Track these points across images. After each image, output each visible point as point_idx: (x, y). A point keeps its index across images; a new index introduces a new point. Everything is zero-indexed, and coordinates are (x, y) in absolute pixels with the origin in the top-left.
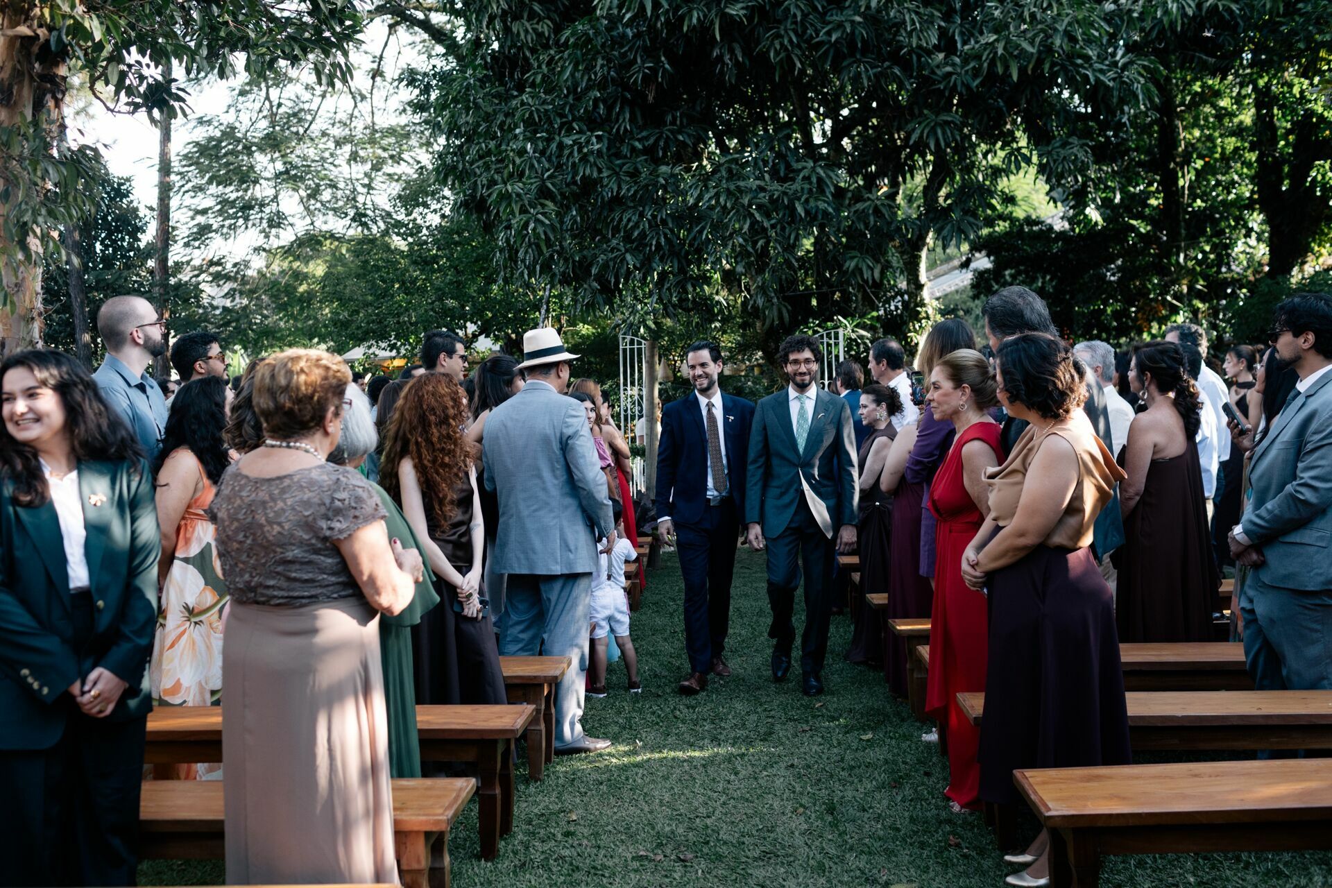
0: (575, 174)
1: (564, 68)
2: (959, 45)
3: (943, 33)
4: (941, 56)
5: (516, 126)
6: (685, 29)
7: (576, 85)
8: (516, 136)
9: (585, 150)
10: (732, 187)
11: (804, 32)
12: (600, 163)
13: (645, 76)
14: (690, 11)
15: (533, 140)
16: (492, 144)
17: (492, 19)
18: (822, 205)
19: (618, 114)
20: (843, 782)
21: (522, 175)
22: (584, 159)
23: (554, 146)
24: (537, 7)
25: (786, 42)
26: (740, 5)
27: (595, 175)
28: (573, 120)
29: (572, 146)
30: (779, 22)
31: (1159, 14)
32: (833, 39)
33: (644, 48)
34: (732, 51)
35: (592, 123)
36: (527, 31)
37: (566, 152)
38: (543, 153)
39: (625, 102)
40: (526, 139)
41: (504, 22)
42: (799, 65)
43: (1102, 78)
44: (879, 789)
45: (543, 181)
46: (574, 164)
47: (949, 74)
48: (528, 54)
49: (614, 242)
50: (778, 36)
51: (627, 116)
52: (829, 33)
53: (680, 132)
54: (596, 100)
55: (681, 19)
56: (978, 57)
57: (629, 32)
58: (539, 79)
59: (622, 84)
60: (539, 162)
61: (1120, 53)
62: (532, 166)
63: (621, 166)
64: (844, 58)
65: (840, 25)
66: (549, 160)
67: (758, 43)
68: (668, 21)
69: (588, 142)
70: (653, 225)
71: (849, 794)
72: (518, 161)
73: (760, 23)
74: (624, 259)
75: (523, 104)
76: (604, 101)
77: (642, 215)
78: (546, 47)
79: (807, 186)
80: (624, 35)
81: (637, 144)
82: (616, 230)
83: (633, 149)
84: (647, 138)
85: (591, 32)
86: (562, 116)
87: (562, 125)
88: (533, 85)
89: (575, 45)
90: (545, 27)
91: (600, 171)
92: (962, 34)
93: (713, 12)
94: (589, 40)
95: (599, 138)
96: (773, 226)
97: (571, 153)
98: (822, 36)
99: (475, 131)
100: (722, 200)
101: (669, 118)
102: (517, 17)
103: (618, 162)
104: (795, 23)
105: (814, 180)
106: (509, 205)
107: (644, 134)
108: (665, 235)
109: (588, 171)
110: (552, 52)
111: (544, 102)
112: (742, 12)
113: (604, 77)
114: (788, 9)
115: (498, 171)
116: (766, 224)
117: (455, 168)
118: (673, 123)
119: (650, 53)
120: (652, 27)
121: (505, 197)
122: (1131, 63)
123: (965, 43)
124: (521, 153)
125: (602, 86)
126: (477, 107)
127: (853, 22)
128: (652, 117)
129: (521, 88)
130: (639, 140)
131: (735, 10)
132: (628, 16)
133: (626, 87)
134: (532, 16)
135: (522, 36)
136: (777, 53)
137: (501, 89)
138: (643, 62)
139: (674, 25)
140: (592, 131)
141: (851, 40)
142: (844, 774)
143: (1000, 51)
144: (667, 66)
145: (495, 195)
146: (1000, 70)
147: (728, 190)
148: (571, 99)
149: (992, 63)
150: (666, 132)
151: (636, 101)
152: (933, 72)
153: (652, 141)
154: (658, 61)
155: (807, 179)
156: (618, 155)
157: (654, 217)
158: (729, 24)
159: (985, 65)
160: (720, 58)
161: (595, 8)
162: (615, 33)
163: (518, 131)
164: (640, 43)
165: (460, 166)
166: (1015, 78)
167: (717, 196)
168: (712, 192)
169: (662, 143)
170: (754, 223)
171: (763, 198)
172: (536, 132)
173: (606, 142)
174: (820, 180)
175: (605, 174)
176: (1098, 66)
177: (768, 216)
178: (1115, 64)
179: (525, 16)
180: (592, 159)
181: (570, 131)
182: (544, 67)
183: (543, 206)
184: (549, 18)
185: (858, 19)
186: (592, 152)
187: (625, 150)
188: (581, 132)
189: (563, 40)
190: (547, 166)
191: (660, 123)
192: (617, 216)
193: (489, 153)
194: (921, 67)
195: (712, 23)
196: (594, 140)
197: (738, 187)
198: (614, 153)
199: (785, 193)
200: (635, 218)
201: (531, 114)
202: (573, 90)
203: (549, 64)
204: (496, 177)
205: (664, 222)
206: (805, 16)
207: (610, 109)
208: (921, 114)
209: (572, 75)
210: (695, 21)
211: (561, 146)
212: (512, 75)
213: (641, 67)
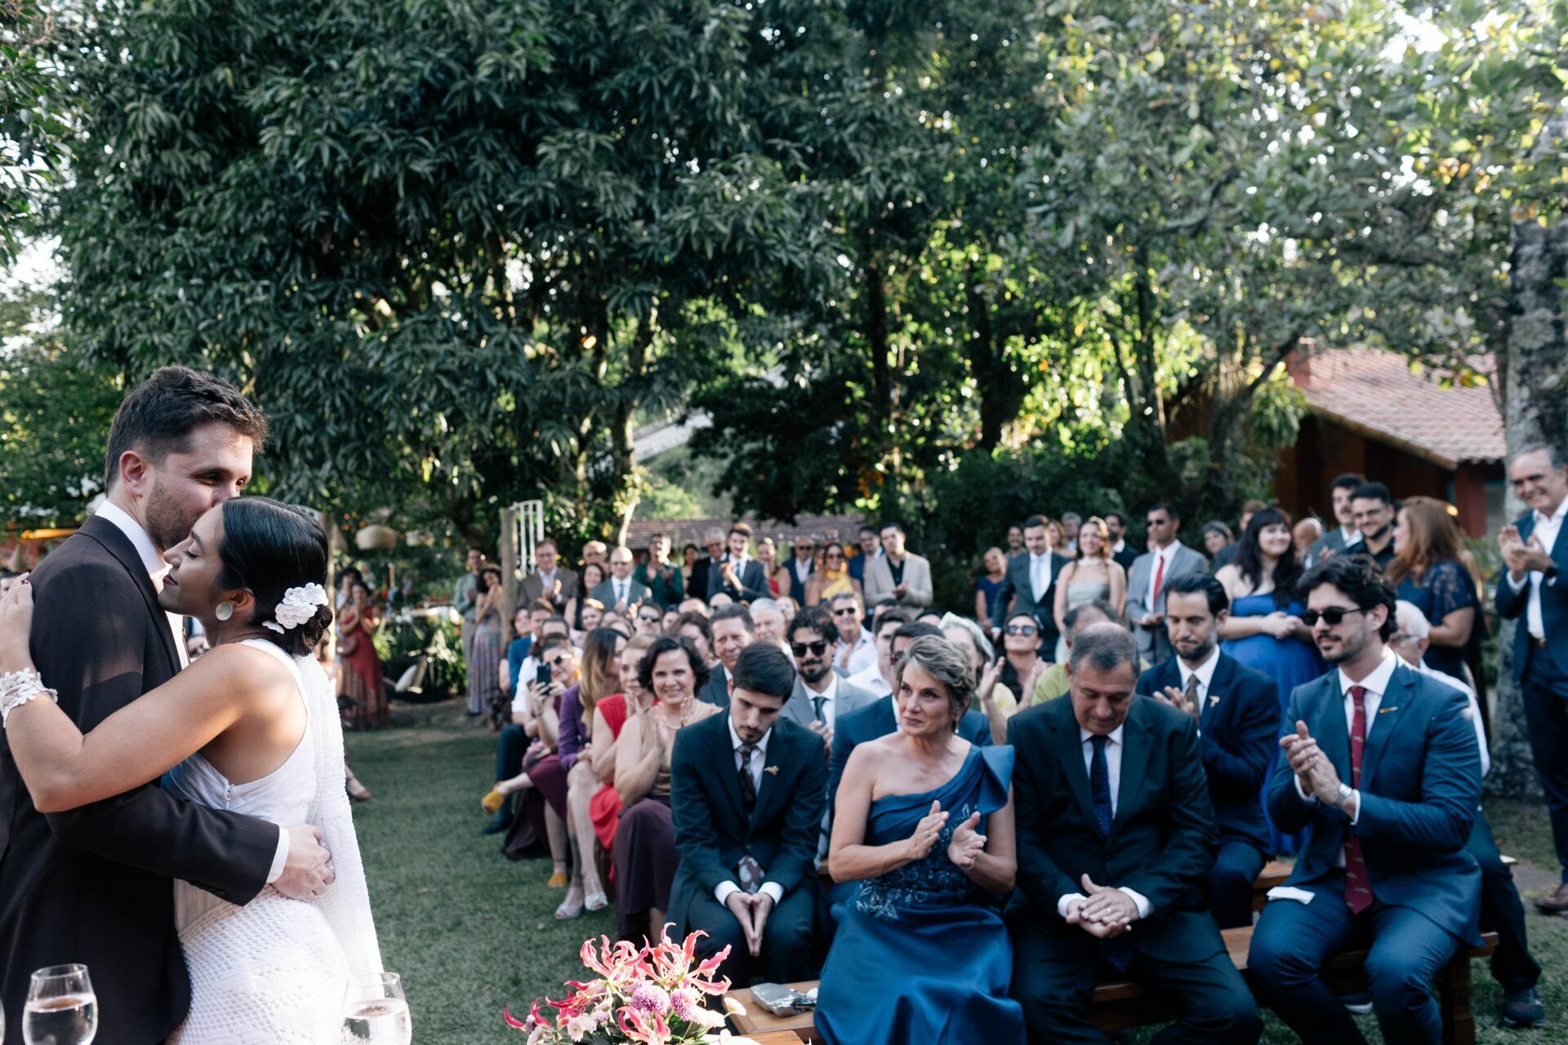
0: (237, 326)
1: (223, 208)
2: (657, 215)
3: (641, 201)
4: (639, 224)
5: (166, 268)
6: (365, 181)
7: (238, 225)
8: (165, 281)
9: (248, 301)
10: (418, 351)
11: (496, 191)
12: (267, 316)
13: (319, 225)
14: (372, 163)
15: (187, 287)
16: (135, 287)
17: (136, 145)
18: (515, 375)
19: (288, 263)
20: (529, 960)
21: (171, 324)
22: (246, 311)
23: (211, 294)
24: (192, 136)
25: (475, 202)
26: (426, 161)
27: (260, 328)
28: (237, 265)
29: (232, 296)
30: (469, 181)
31: (846, 201)
32: (526, 201)
33: (320, 195)
34: (417, 206)
35: (257, 270)
36: (179, 163)
37: (226, 301)
38: (197, 301)
39: (295, 249)
40: (177, 285)
41: (151, 150)
42: (488, 228)
43: (795, 260)
44: (562, 962)
45: (198, 334)
46: (235, 316)
47: (645, 246)
48: (180, 186)
49: (281, 401)
50: (466, 195)
51: (299, 265)
52: (522, 196)
53: (359, 286)
54: (262, 247)
55: (363, 169)
56: (672, 231)
57: (302, 177)
58: (195, 218)
59: (293, 229)
60: (193, 310)
61: (813, 233)
62: (184, 316)
63: (291, 320)
64: (537, 222)
65: (531, 190)
66: (205, 309)
67: (446, 199)
68: (346, 171)
69: (252, 291)
70: (330, 385)
71: (534, 969)
72: (167, 308)
73: (448, 179)
74: (292, 421)
75: (175, 245)
76: (272, 247)
77: (315, 374)
78: (203, 181)
79: (499, 354)
80: (294, 179)
81: (311, 298)
82: (285, 387)
83: (306, 303)
84: (321, 290)
85: (258, 174)
86: (221, 260)
87: (222, 271)
88: (187, 224)
89: (239, 185)
90: (203, 160)
91: (266, 325)
92: (660, 203)
93: (397, 166)
94: (254, 181)
95: (266, 289)
96: (463, 394)
97: (232, 304)
98: (512, 198)
99: (112, 270)
100: (406, 364)
101: (346, 270)
102: (166, 145)
103: (288, 315)
104: (484, 182)
105: (507, 346)
106: (155, 357)
107: (318, 286)
108: (342, 398)
109: (251, 324)
110: (211, 188)
111: (198, 244)
112: (427, 170)
113: (273, 221)
114: (477, 169)
115: (143, 318)
116: (455, 392)
117: (86, 310)
118: (352, 276)
119: (326, 200)
120: (329, 174)
121: (152, 350)
122: (823, 244)
123: (664, 212)
124: (172, 299)
125: (269, 229)
126: (117, 244)
127: (546, 189)
128: (329, 268)
129: (173, 225)
130: (313, 293)
131: (421, 167)
132: (301, 162)
133: (297, 234)
134: (186, 145)
135: (174, 167)
136: (465, 214)
137: (146, 224)
138: (318, 208)
139: (354, 174)
140: (257, 279)
141: (544, 205)
142: (530, 953)
143: (694, 227)
144: (345, 216)
145: (137, 347)
146: (695, 246)
147: (413, 354)
148: (232, 242)
149: (688, 237)
150: (343, 284)
151: (310, 252)
152: (630, 240)
153: (326, 294)
154: (334, 210)
155: (500, 345)
156: (287, 307)
157: (329, 375)
158: (413, 179)
159: (681, 241)
160: (405, 213)
161: (262, 147)
162: (285, 176)
163: (167, 274)
164: (314, 189)
165: (94, 310)
166: (710, 254)
167: (401, 358)
168: (395, 355)
169: (338, 298)
170: (441, 389)
171: (452, 364)
172: (189, 277)
173: (273, 292)
174: (513, 347)
175: (272, 329)
176: (791, 247)
177: (457, 382)
178: (807, 245)
179: (178, 144)
180: (256, 311)
181: (231, 279)
182: (201, 205)
183: (197, 361)
184: (206, 148)
185: (550, 185)
186: (255, 304)
187: (296, 303)
188: (244, 280)
189: (224, 179)
190: (201, 314)
191: (336, 274)
192: (286, 372)
193: (130, 296)
194: (619, 233)
195: (395, 177)
196: (259, 290)
197: (424, 351)
198: (282, 304)
199: (474, 360)
200: (307, 376)
201: (185, 258)
202: (234, 232)
203: (206, 202)
204: (141, 325)
205: (341, 383)
206: (496, 176)
207: (278, 256)
208: (619, 282)
209: (235, 215)
210: (376, 174)
211: (219, 293)
212: (158, 206)
213: (314, 216)
